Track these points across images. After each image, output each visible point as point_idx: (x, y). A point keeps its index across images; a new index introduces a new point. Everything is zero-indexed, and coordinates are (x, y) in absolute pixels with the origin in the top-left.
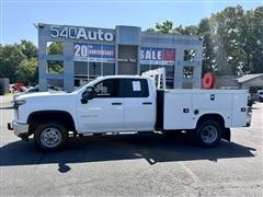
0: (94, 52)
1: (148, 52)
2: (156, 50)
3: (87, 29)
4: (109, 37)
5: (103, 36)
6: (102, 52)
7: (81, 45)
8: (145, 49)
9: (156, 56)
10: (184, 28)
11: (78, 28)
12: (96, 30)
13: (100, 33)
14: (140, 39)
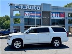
0: (32, 14)
1: (54, 14)
2: (57, 13)
3: (30, 6)
4: (38, 8)
5: (36, 8)
6: (36, 14)
7: (27, 12)
11: (26, 5)
12: (34, 6)
13: (35, 7)
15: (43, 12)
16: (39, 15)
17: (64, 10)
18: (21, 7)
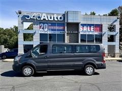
5: (57, 18)
8: (83, 25)
9: (90, 29)
13: (55, 16)
17: (101, 21)
18: (34, 17)
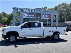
1: (44, 15)
3: (27, 9)
4: (33, 11)
7: (25, 13)
8: (43, 14)
10: (50, 8)
11: (24, 9)
12: (29, 9)
13: (30, 10)
14: (41, 12)
15: (36, 14)
16: (33, 16)
18: (20, 10)
